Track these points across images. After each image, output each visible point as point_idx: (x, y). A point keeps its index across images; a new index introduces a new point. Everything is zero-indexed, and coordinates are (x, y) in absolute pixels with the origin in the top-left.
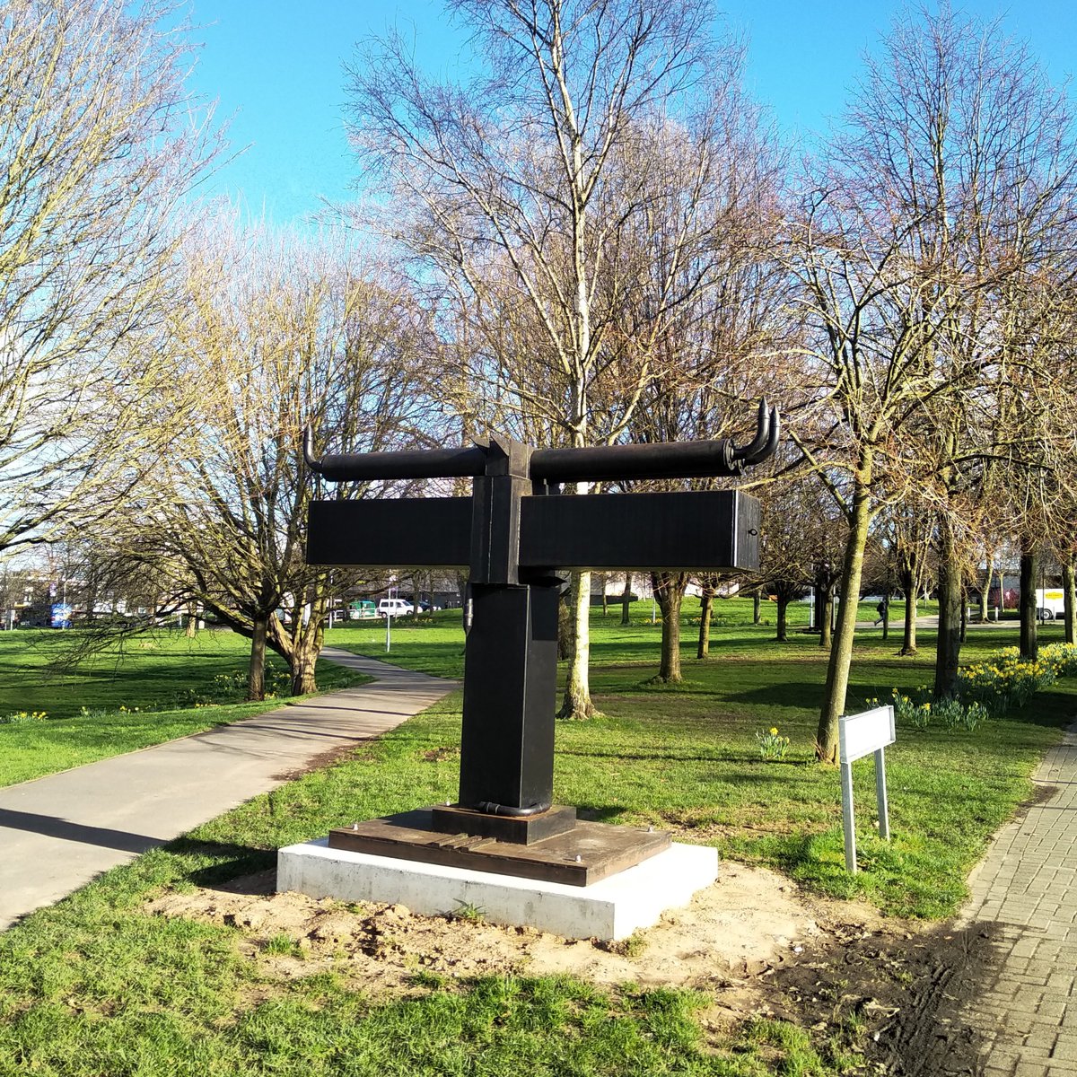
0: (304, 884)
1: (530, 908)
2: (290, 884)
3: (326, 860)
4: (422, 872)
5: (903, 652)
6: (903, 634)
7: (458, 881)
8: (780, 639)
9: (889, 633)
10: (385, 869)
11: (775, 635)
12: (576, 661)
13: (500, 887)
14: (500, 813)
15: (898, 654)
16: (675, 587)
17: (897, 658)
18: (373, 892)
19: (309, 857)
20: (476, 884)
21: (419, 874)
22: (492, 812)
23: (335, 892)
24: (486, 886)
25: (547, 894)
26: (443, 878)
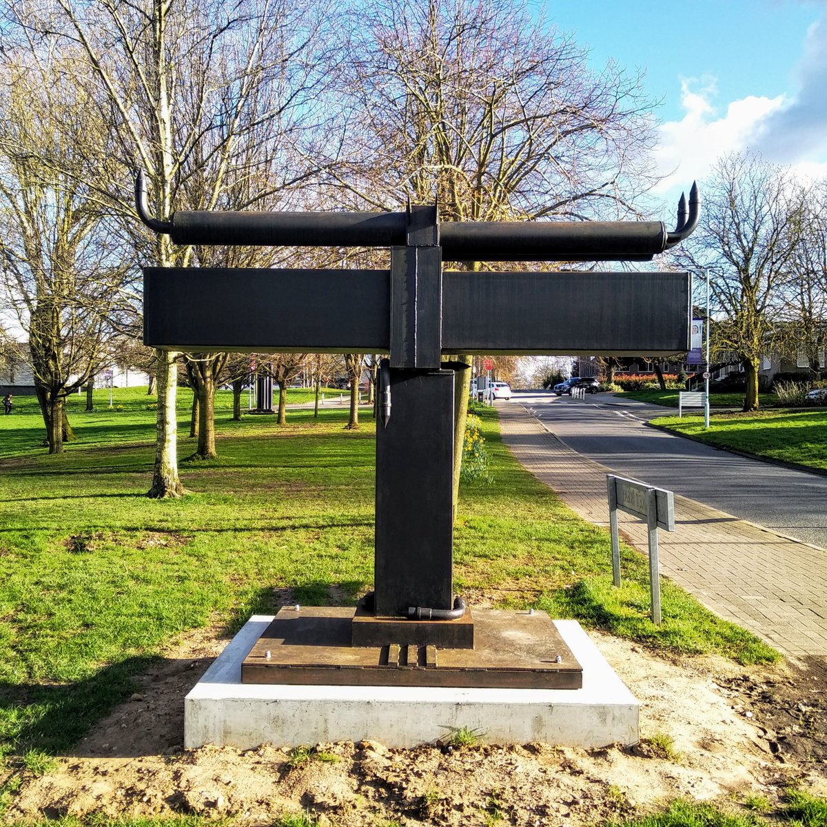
0: (227, 733)
1: (538, 722)
2: (205, 735)
3: (260, 701)
4: (396, 699)
5: (349, 427)
6: (349, 412)
7: (446, 704)
8: (236, 419)
9: (319, 413)
10: (344, 702)
11: (232, 416)
12: (166, 445)
13: (499, 705)
14: (435, 618)
15: (346, 428)
16: (210, 377)
17: (346, 431)
18: (331, 730)
19: (234, 700)
20: (469, 704)
21: (393, 703)
22: (426, 617)
23: (275, 737)
24: (482, 705)
25: (558, 705)
26: (425, 703)
